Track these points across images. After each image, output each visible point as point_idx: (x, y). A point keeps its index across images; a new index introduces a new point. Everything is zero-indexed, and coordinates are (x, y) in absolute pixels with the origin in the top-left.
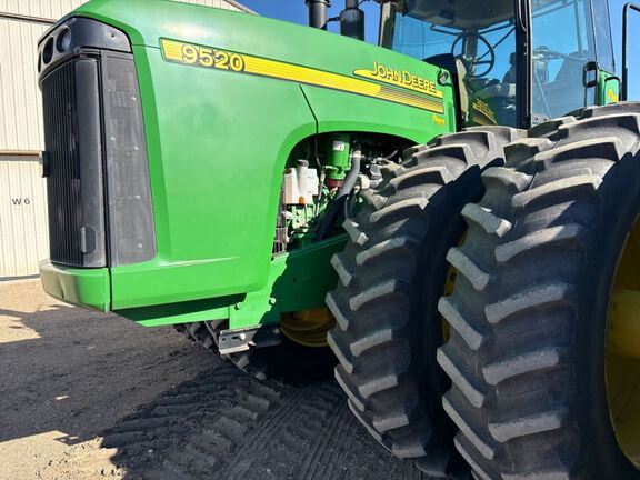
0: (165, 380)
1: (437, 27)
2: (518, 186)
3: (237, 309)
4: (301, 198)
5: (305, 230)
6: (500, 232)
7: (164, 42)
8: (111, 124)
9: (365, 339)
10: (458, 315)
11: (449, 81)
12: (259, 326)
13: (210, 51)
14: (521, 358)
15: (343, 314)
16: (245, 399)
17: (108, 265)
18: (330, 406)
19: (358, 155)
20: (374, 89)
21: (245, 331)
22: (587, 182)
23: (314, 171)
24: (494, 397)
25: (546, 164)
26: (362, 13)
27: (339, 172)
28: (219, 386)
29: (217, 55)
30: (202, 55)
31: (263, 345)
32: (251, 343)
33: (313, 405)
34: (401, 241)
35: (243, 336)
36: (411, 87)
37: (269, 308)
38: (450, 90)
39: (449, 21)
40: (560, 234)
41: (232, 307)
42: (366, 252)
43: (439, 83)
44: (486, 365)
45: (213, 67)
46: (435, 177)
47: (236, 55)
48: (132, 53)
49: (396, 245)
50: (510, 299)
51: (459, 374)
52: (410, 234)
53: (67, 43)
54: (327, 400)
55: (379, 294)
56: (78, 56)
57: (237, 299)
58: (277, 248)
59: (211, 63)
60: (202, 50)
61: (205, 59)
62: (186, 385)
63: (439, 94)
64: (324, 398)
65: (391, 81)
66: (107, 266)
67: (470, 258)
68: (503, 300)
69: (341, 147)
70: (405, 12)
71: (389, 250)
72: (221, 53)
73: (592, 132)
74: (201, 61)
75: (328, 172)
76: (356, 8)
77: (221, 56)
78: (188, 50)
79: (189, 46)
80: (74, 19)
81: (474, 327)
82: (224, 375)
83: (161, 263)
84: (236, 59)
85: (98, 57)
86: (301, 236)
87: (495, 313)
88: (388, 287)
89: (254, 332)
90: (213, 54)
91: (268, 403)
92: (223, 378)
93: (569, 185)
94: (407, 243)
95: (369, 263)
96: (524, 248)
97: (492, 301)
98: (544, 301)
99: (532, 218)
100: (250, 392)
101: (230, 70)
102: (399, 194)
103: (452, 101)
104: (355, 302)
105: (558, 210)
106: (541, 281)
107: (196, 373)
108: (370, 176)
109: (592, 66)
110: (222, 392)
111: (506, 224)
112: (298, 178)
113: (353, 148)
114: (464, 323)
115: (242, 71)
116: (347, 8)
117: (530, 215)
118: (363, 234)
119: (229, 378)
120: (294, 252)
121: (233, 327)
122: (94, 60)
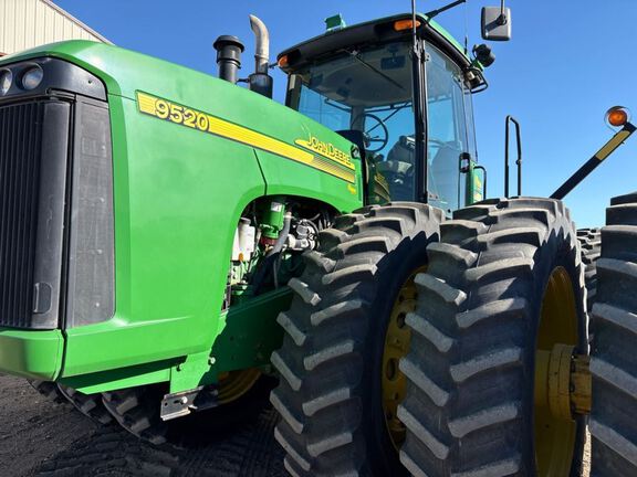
0: (31, 452)
1: (330, 101)
2: (467, 262)
3: (178, 370)
4: (241, 255)
5: (244, 287)
6: (458, 301)
7: (139, 94)
9: (321, 399)
10: (422, 374)
11: (358, 155)
12: (200, 388)
13: (180, 108)
14: (484, 412)
15: (295, 374)
16: (139, 467)
17: (62, 326)
18: (238, 468)
19: (289, 216)
20: (308, 158)
21: (187, 395)
22: (525, 263)
23: (253, 229)
24: (457, 448)
25: (488, 244)
26: (271, 79)
27: (274, 232)
28: (105, 456)
29: (186, 113)
30: (173, 112)
31: (204, 407)
32: (191, 406)
33: (217, 468)
34: (357, 304)
35: (185, 400)
36: (334, 158)
37: (208, 368)
38: (359, 162)
39: (342, 98)
40: (512, 305)
41: (174, 368)
42: (321, 312)
43: (353, 157)
44: (452, 419)
45: (182, 123)
46: (380, 246)
47: (202, 115)
48: (107, 101)
49: (354, 307)
50: (473, 361)
51: (423, 429)
52: (363, 297)
54: (232, 462)
55: (336, 354)
56: (48, 98)
59: (180, 120)
60: (174, 106)
61: (175, 115)
62: (63, 456)
63: (352, 166)
64: (228, 459)
65: (321, 152)
66: (59, 327)
67: (430, 322)
68: (465, 361)
69: (278, 208)
70: (310, 86)
71: (346, 312)
72: (191, 112)
73: (515, 222)
74: (172, 117)
75: (264, 231)
76: (266, 74)
77: (190, 114)
78: (161, 106)
79: (163, 102)
80: (49, 59)
81: (439, 385)
82: (107, 441)
84: (202, 118)
85: (73, 102)
86: (241, 293)
87: (459, 373)
88: (347, 347)
89: (195, 395)
90: (182, 112)
91: (169, 471)
92: (107, 445)
93: (512, 265)
94: (363, 305)
95: (326, 323)
96: (483, 316)
97: (455, 363)
98: (504, 362)
99: (483, 291)
100: (144, 460)
101: (196, 128)
102: (348, 259)
103: (360, 173)
104: (310, 362)
105: (505, 285)
106: (499, 345)
107: (69, 442)
108: (296, 236)
109: (466, 156)
110: (111, 462)
111: (462, 295)
112: (240, 235)
113: (287, 209)
114: (429, 382)
115: (207, 131)
116: (258, 73)
117: (482, 288)
118: (316, 295)
119: (112, 445)
120: (234, 308)
121: (174, 390)
122: (68, 105)
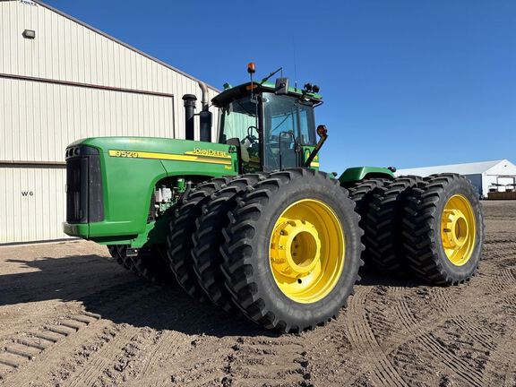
3: (134, 240)
4: (163, 200)
5: (165, 212)
7: (109, 151)
8: (91, 177)
11: (235, 150)
12: (142, 247)
19: (189, 183)
20: (193, 159)
23: (170, 189)
27: (180, 190)
35: (136, 251)
36: (213, 155)
37: (147, 241)
38: (236, 154)
43: (229, 152)
47: (135, 152)
48: (99, 155)
53: (79, 151)
56: (82, 157)
57: (133, 237)
58: (150, 219)
59: (126, 156)
60: (123, 152)
63: (229, 157)
65: (202, 155)
66: (88, 223)
69: (181, 180)
72: (130, 152)
74: (122, 155)
75: (176, 190)
76: (207, 110)
79: (118, 151)
83: (106, 222)
85: (88, 157)
89: (140, 250)
90: (126, 153)
101: (133, 157)
103: (236, 159)
112: (162, 192)
113: (187, 180)
115: (137, 157)
116: (203, 110)
120: (159, 221)
121: (132, 247)
